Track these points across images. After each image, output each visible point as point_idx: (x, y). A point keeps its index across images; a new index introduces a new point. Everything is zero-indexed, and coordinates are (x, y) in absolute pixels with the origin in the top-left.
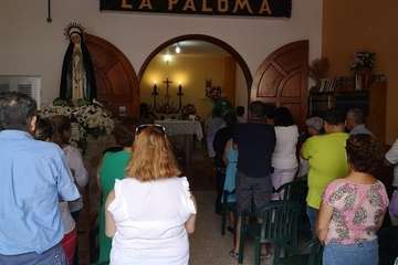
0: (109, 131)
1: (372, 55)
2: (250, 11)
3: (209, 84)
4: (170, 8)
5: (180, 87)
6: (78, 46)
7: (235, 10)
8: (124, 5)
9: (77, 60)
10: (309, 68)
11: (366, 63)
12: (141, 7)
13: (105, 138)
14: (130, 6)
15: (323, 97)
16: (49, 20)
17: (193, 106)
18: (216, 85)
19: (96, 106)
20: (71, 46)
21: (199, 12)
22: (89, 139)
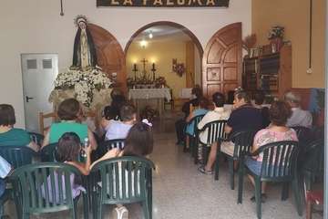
0: (107, 86)
1: (282, 29)
2: (200, 3)
3: (175, 62)
4: (145, 3)
5: (154, 65)
6: (84, 30)
7: (189, 3)
8: (113, 3)
9: (84, 40)
10: (243, 43)
11: (278, 34)
12: (125, 3)
13: (104, 91)
14: (117, 3)
15: (252, 61)
16: (62, 14)
17: (163, 78)
18: (180, 62)
19: (98, 69)
20: (79, 31)
21: (164, 5)
22: (94, 91)
